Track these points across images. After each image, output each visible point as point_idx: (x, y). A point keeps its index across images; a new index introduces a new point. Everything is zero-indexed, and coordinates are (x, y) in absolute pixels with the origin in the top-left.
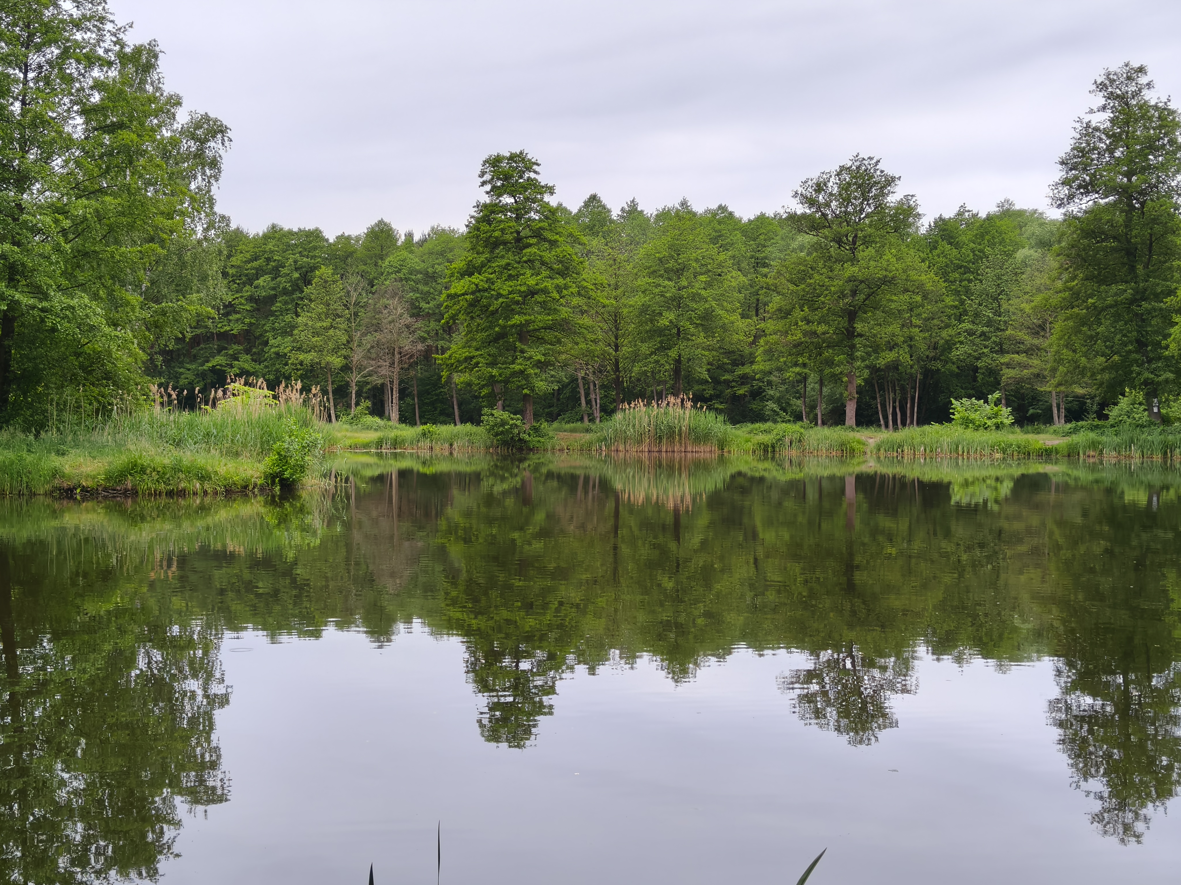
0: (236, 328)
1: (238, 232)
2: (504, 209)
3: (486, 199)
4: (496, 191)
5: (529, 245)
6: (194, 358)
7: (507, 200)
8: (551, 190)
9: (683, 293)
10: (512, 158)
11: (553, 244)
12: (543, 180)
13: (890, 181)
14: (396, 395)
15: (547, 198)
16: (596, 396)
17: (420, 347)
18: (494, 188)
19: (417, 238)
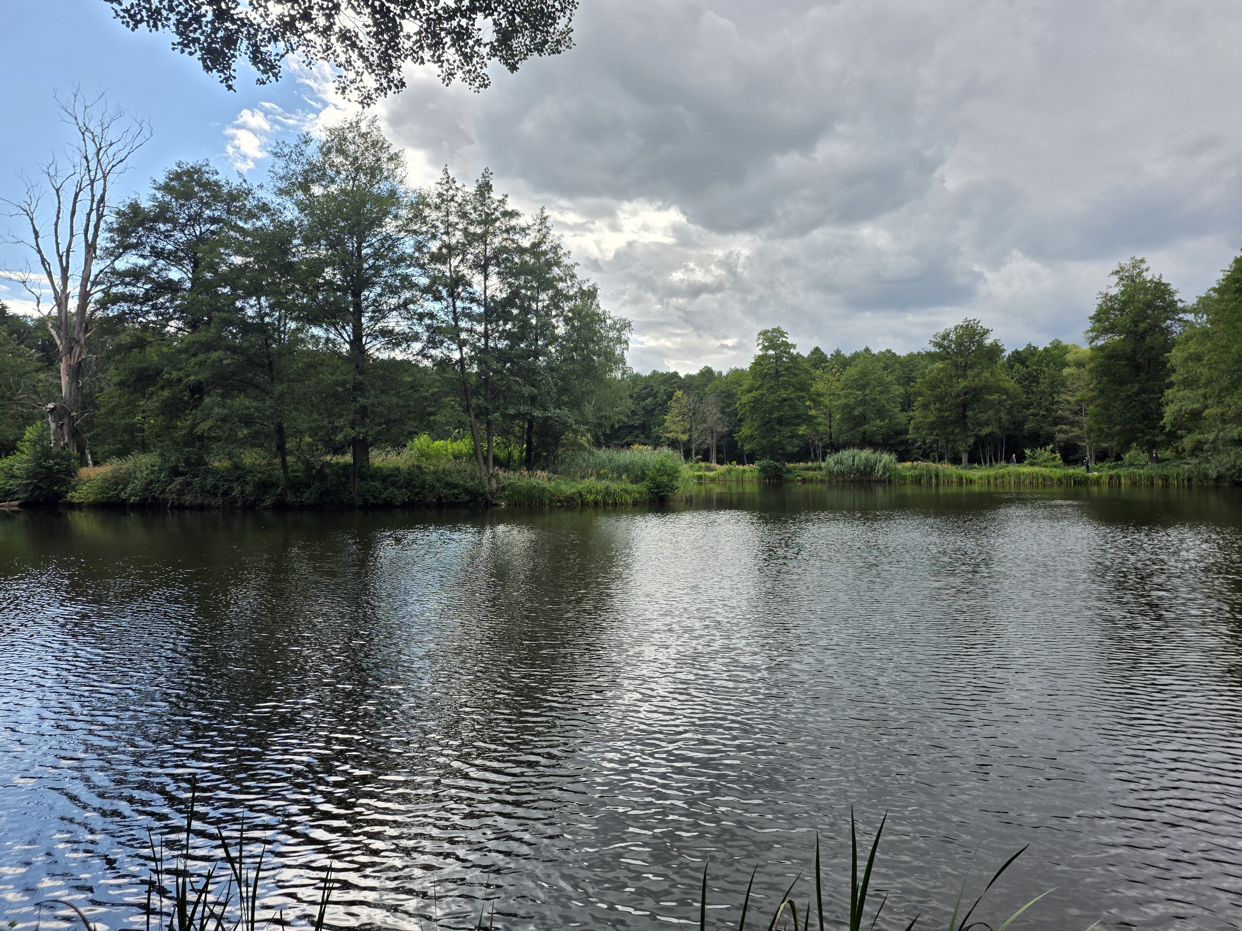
0: (637, 423)
1: (638, 376)
2: (770, 357)
3: (760, 353)
4: (765, 348)
5: (783, 375)
6: (617, 438)
7: (771, 352)
8: (794, 346)
9: (867, 398)
10: (774, 330)
11: (796, 375)
12: (790, 341)
13: (987, 332)
14: (714, 453)
15: (792, 351)
16: (819, 452)
17: (726, 429)
18: (764, 347)
19: (724, 374)
